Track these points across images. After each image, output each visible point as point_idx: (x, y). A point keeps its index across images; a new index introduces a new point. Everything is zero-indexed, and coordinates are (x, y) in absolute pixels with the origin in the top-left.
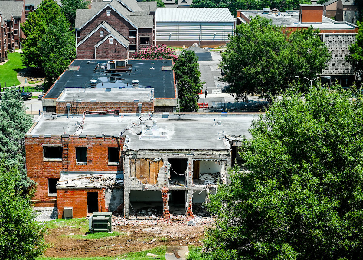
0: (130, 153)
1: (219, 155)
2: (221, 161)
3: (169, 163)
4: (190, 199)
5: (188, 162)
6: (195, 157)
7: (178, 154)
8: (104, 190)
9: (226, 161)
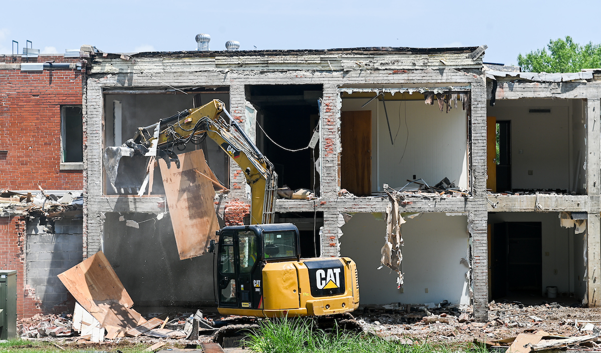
0: (108, 68)
1: (441, 71)
2: (448, 94)
3: (251, 106)
4: (332, 245)
5: (324, 102)
6: (346, 81)
7: (285, 68)
8: (18, 225)
9: (468, 93)
